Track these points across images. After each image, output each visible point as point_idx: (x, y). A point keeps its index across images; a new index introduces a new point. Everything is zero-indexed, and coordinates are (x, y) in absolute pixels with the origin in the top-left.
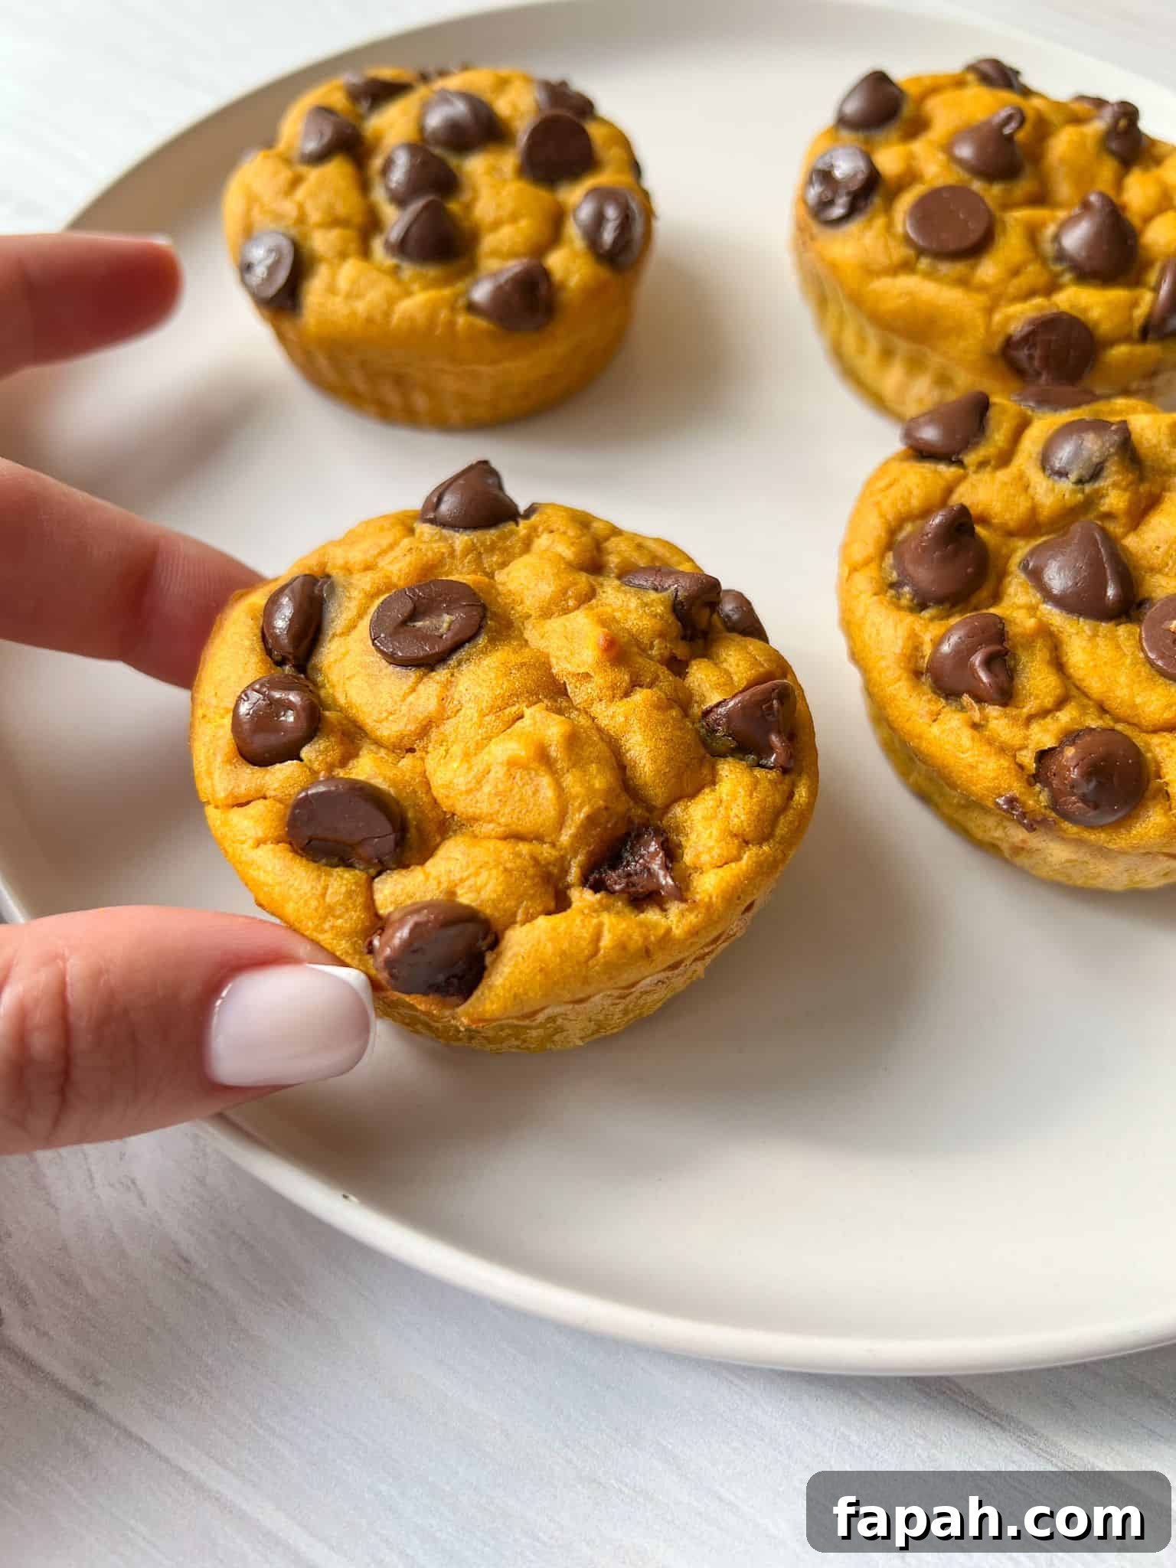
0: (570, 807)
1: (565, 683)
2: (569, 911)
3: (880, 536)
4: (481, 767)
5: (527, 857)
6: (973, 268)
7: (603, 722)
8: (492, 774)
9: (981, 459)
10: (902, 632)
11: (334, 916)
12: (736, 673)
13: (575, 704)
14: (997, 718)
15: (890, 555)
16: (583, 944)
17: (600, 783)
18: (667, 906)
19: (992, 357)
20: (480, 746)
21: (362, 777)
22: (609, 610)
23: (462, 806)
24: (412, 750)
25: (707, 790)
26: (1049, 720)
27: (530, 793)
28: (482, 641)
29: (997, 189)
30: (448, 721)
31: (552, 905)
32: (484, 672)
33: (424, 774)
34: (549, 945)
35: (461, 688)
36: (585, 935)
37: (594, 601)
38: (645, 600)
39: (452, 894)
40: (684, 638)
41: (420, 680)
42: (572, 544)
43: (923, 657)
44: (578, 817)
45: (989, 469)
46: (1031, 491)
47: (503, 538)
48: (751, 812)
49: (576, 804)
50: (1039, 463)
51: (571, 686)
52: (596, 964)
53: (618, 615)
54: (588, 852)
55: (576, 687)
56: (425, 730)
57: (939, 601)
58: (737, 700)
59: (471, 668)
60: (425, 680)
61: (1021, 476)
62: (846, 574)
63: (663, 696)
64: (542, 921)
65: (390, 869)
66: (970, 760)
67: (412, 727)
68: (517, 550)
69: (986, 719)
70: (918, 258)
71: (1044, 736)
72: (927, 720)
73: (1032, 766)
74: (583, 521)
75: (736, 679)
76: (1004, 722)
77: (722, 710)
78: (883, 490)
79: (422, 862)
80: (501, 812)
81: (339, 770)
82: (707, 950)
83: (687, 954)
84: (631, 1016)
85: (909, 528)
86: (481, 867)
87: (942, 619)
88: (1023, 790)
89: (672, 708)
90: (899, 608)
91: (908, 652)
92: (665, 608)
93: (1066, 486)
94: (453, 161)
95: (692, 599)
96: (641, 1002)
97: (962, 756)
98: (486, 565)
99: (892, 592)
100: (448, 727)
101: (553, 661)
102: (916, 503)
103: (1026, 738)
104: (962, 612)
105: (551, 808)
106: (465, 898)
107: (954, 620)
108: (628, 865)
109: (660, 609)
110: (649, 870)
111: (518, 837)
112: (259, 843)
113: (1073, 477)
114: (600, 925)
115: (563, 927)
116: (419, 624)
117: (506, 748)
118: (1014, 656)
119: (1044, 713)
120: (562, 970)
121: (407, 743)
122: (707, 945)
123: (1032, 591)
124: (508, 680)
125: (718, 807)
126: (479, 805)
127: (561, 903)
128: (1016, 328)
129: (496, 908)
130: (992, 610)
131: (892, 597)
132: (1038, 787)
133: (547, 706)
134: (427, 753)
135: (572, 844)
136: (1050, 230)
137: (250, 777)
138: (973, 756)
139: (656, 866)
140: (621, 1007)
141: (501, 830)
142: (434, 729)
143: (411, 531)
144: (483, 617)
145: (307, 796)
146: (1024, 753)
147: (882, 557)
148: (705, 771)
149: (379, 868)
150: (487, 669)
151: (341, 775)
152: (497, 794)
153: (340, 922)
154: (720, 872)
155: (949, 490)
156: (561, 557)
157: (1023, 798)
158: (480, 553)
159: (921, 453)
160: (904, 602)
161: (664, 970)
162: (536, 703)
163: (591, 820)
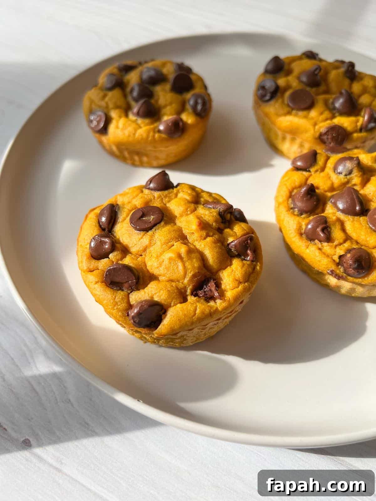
0: (188, 272)
1: (186, 236)
2: (187, 302)
3: (287, 194)
4: (161, 260)
5: (175, 287)
6: (309, 113)
7: (198, 247)
8: (165, 262)
9: (316, 170)
10: (295, 222)
11: (117, 305)
12: (238, 232)
13: (189, 241)
14: (326, 247)
15: (290, 199)
16: (191, 312)
17: (196, 264)
18: (216, 301)
19: (316, 139)
20: (161, 254)
21: (127, 263)
22: (200, 214)
23: (156, 272)
24: (141, 255)
25: (229, 267)
26: (342, 246)
27: (176, 268)
28: (162, 223)
29: (314, 90)
30: (152, 247)
31: (182, 301)
32: (163, 232)
33: (145, 263)
34: (181, 312)
35: (156, 237)
36: (192, 309)
37: (195, 212)
38: (211, 211)
39: (152, 297)
40: (222, 222)
41: (144, 235)
42: (190, 195)
43: (303, 229)
44: (190, 275)
45: (318, 172)
46: (331, 179)
47: (170, 193)
48: (242, 274)
49: (189, 271)
50: (333, 170)
51: (189, 236)
52: (195, 318)
53: (203, 216)
54: (193, 285)
55: (190, 237)
56: (145, 250)
57: (306, 212)
58: (237, 240)
59: (159, 231)
60: (146, 235)
61: (328, 174)
62: (277, 206)
63: (216, 239)
64: (179, 305)
65: (135, 291)
66: (319, 259)
67: (141, 249)
68: (173, 197)
69: (323, 246)
70: (292, 111)
71: (340, 251)
72: (305, 248)
73: (337, 260)
74: (193, 188)
75: (238, 234)
76: (328, 247)
77: (233, 243)
78: (287, 180)
79: (144, 288)
80: (167, 273)
81: (120, 261)
82: (229, 315)
83: (222, 316)
84: (207, 336)
85: (295, 191)
86: (161, 290)
87: (307, 218)
88: (335, 268)
89: (218, 243)
90: (294, 215)
91: (298, 228)
92: (217, 213)
93: (342, 176)
94: (151, 88)
95: (225, 211)
96: (210, 331)
97: (316, 258)
98: (164, 202)
99: (291, 211)
100: (152, 249)
101: (183, 229)
102: (297, 184)
103: (335, 252)
104: (313, 215)
105: (182, 272)
106: (156, 299)
107: (311, 218)
108: (205, 289)
109: (215, 214)
110: (211, 290)
111: (172, 281)
112: (96, 283)
113: (344, 174)
114: (196, 307)
115: (185, 307)
116: (144, 219)
117: (169, 255)
118: (330, 228)
119: (340, 244)
120: (185, 320)
121: (140, 253)
122: (229, 313)
123: (334, 208)
124: (170, 235)
125: (232, 272)
126: (160, 271)
127: (184, 300)
128: (323, 130)
129: (165, 302)
130: (322, 214)
131: (292, 212)
132: (340, 267)
133: (181, 242)
134: (146, 256)
135: (188, 283)
136: (331, 100)
137: (94, 263)
138: (320, 258)
139: (213, 289)
140: (203, 333)
141: (167, 279)
142: (148, 249)
143: (142, 192)
144: (163, 217)
145: (110, 269)
146: (335, 256)
147: (288, 200)
148: (229, 261)
149: (131, 291)
150: (163, 231)
151: (121, 263)
152: (166, 268)
153: (119, 307)
154: (232, 291)
155: (307, 179)
156: (186, 199)
157: (335, 270)
158: (162, 198)
159: (297, 169)
160: (296, 213)
161: (216, 320)
162: (178, 241)
163: (194, 276)
